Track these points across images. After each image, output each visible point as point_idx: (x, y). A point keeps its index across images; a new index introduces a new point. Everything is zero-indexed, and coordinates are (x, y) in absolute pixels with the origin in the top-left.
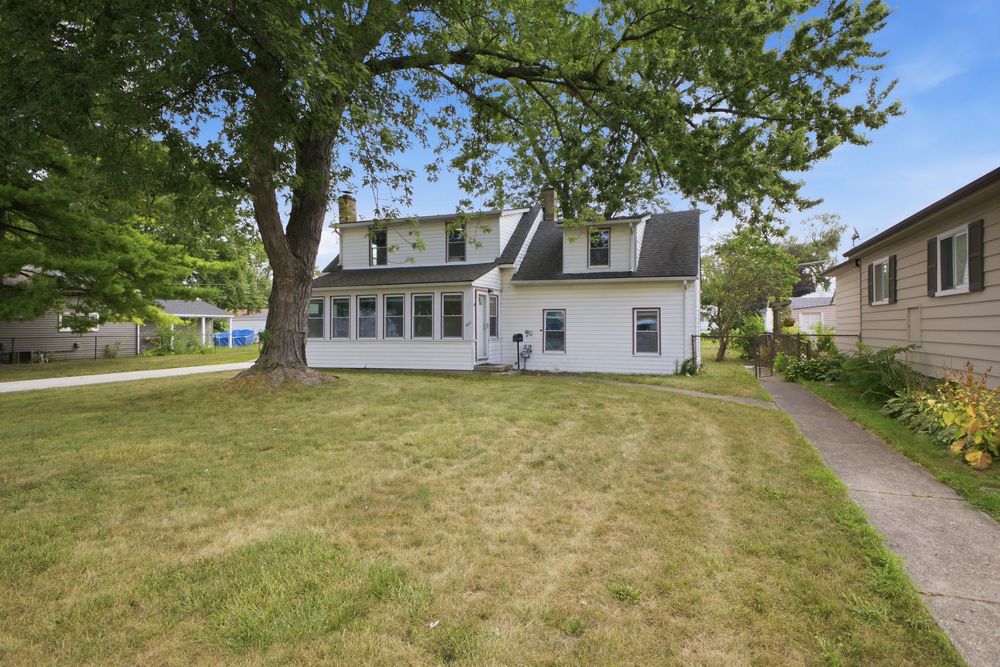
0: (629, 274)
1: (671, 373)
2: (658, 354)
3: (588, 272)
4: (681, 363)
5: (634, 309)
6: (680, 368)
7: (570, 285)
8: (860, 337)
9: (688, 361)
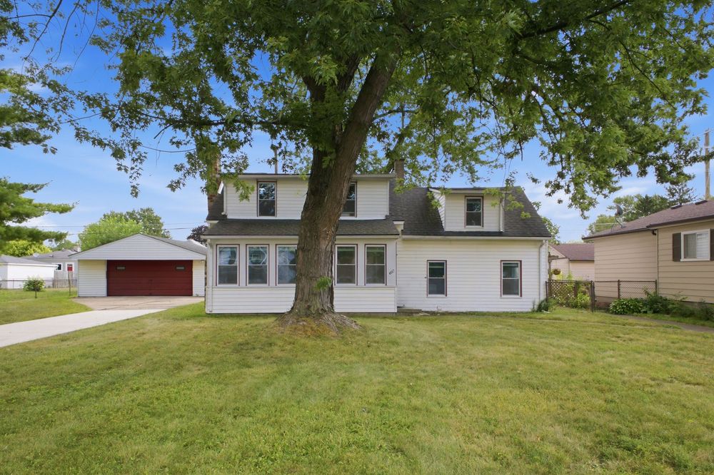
0: (499, 234)
1: (530, 310)
2: (519, 296)
3: (465, 230)
4: (537, 303)
5: (502, 261)
6: (536, 307)
7: (451, 240)
8: (656, 282)
9: (542, 302)
